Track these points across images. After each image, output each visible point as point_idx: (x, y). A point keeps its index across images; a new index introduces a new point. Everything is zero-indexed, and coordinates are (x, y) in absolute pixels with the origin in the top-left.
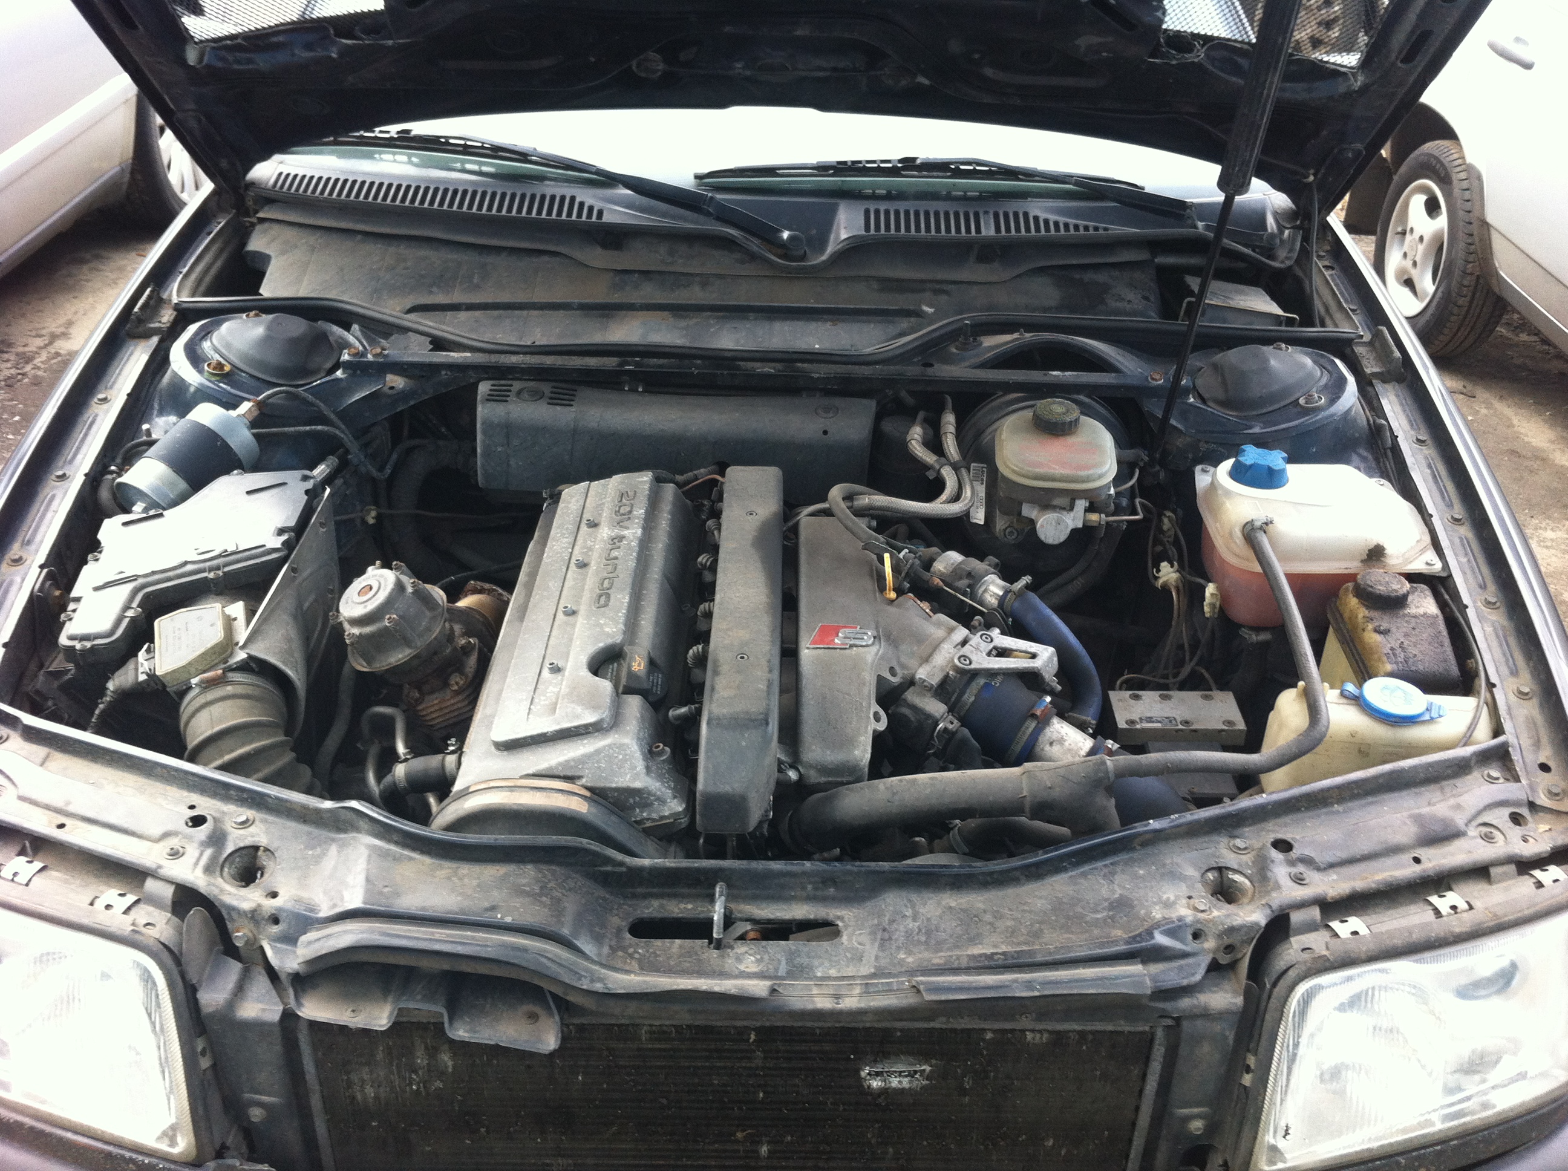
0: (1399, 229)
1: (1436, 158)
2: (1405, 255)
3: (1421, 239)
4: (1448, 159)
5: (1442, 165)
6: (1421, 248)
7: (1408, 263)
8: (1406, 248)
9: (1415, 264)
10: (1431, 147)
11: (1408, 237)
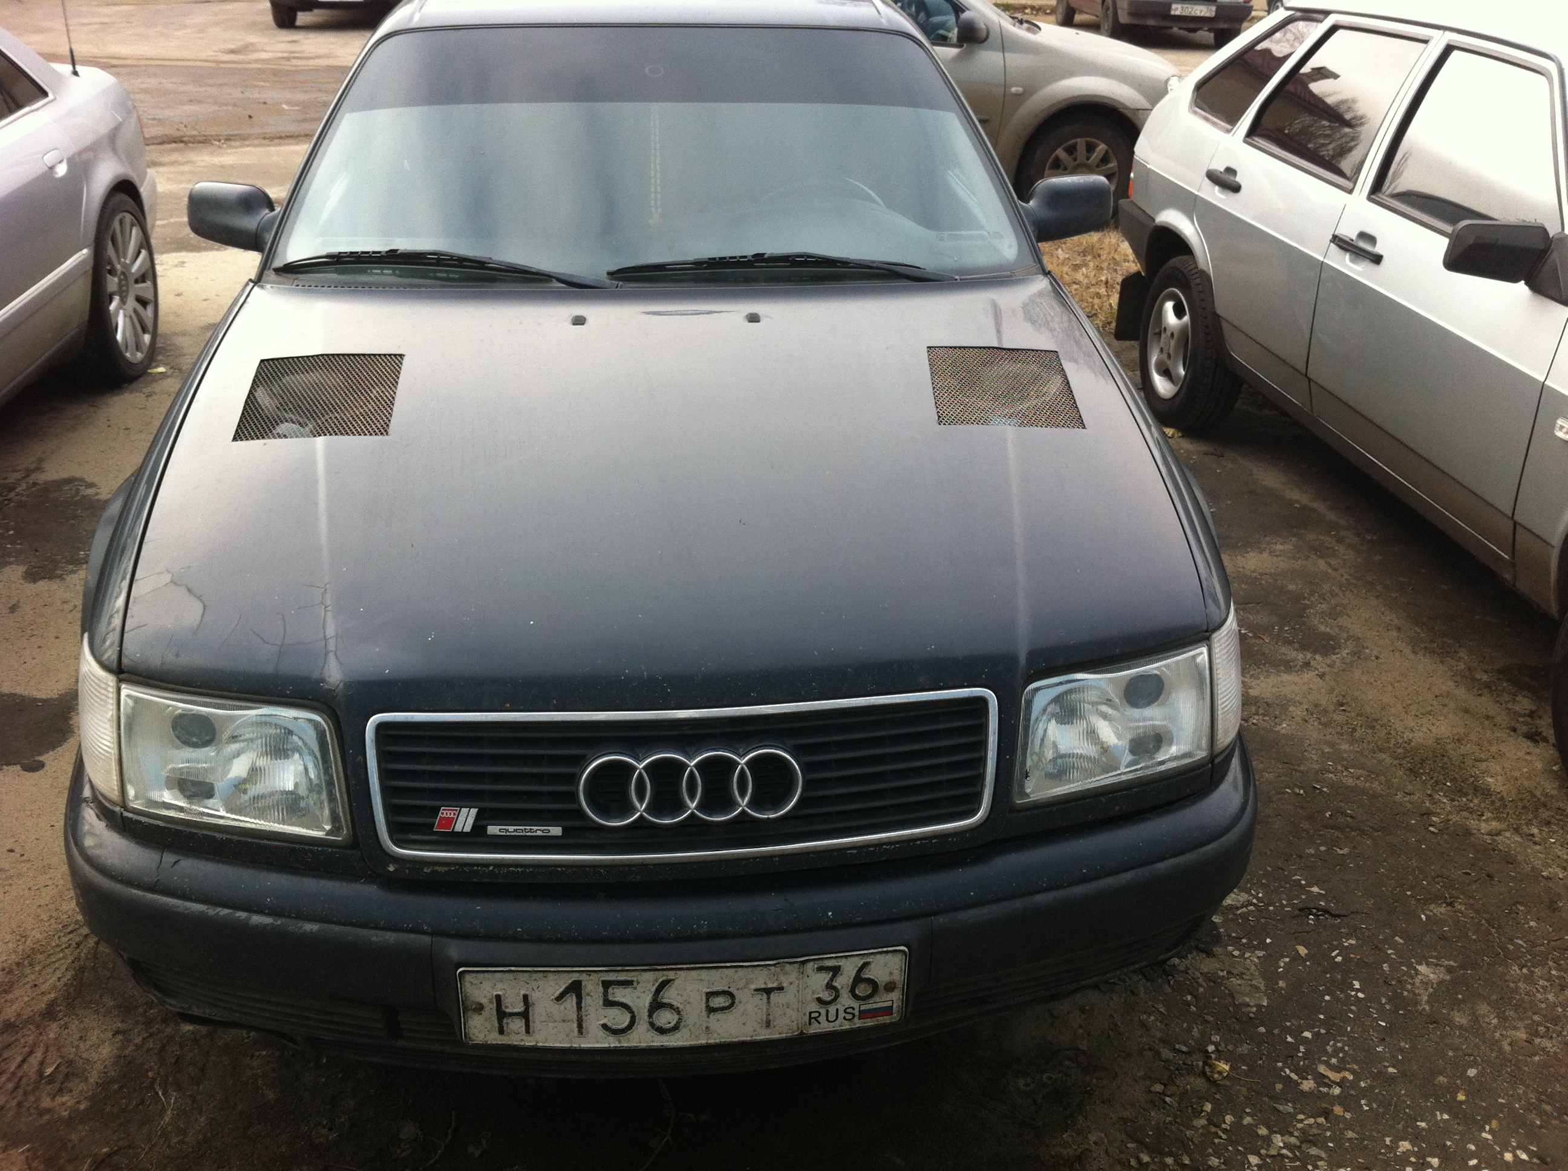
0: (1157, 331)
1: (1178, 270)
2: (1162, 350)
3: (1172, 334)
4: (1188, 269)
5: (1182, 273)
6: (1173, 343)
7: (1165, 356)
8: (1162, 345)
9: (1169, 356)
10: (1176, 261)
11: (1163, 336)
